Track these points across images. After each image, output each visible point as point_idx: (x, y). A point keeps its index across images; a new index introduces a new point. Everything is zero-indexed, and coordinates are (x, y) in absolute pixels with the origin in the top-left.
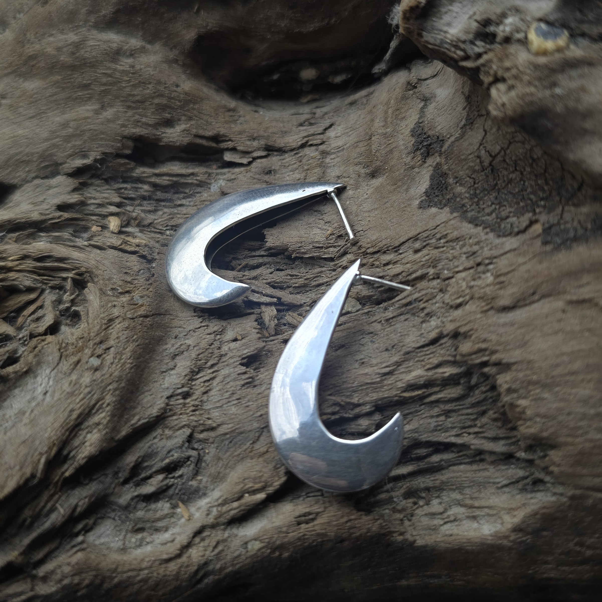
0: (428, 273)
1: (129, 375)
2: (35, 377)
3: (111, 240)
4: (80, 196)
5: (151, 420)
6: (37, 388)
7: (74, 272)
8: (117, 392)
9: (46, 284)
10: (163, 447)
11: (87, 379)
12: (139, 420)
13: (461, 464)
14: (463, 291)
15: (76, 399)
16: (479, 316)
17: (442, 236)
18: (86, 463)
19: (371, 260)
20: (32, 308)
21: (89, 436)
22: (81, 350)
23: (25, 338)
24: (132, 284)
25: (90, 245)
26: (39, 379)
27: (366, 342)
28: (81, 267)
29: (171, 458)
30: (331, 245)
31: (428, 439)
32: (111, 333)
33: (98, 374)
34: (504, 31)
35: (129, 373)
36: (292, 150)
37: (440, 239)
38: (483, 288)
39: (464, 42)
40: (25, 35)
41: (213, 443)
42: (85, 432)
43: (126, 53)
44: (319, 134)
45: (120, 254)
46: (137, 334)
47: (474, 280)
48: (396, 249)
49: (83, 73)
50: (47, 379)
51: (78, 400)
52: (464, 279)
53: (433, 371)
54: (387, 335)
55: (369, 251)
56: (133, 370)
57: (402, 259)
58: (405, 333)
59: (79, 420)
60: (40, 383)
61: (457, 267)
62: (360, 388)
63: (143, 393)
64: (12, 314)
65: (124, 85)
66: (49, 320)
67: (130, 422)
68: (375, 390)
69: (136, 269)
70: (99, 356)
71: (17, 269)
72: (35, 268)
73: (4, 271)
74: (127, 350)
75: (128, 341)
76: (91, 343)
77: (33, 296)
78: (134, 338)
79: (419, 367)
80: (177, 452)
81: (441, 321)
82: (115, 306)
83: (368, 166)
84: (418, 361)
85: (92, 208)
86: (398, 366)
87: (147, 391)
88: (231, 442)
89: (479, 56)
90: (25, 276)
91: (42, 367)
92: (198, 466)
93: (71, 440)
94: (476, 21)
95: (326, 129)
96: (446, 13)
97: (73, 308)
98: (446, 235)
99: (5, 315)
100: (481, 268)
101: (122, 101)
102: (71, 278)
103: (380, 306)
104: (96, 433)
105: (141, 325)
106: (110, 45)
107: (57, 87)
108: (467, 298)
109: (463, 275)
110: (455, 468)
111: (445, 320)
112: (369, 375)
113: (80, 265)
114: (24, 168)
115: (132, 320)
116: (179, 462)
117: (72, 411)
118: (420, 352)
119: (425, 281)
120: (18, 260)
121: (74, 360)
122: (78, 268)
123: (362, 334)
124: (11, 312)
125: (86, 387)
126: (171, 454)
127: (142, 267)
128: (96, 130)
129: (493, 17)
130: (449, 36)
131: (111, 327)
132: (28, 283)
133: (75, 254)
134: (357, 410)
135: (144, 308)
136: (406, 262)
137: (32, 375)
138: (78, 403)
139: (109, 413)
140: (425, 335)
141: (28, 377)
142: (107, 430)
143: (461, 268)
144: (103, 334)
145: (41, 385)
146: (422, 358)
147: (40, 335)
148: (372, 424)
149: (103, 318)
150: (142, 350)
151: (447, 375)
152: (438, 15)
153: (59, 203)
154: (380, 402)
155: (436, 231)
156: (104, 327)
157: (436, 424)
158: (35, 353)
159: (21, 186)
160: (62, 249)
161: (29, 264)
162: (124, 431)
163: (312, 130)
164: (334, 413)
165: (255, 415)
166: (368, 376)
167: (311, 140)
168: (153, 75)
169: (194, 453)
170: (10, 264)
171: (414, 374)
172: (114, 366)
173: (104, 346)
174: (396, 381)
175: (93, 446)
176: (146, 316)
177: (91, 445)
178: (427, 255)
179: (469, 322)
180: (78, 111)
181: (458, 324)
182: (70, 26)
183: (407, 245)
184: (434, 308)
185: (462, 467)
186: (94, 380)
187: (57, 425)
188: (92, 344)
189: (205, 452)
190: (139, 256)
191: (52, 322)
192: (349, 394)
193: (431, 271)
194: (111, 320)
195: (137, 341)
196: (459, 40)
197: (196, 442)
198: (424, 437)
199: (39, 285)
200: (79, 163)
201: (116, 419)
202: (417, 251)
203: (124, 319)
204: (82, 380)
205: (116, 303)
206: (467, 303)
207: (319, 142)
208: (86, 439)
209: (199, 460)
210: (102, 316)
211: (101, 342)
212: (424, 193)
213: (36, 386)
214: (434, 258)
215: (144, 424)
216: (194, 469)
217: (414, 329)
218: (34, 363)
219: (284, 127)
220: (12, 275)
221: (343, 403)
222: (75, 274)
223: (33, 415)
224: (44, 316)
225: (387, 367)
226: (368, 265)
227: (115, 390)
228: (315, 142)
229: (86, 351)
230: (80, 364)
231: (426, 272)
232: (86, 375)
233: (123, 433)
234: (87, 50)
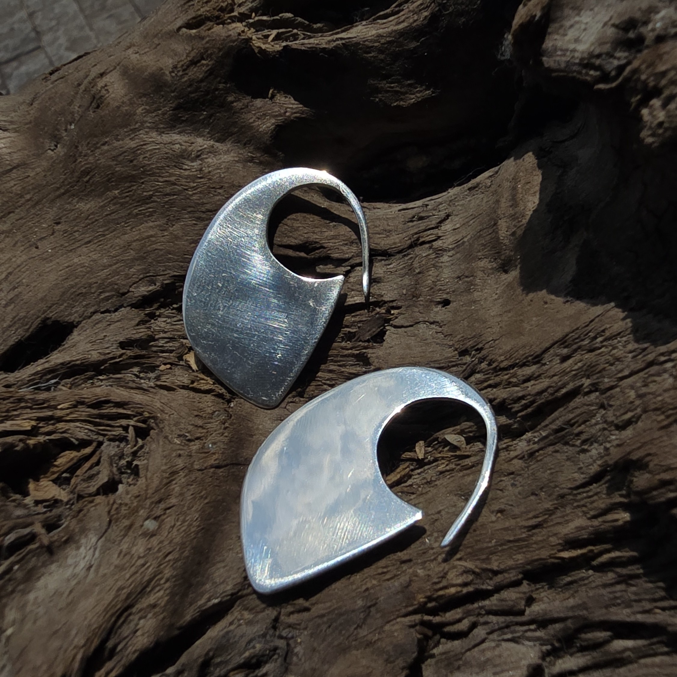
0: (583, 385)
1: (195, 540)
2: (78, 548)
3: (180, 378)
4: (146, 330)
5: (225, 599)
6: (79, 562)
7: (135, 419)
8: (179, 564)
9: (104, 435)
10: (242, 636)
11: (140, 548)
12: (209, 600)
13: (655, 655)
14: (632, 402)
15: (125, 574)
16: (657, 434)
17: (598, 333)
18: (138, 658)
19: (506, 377)
20: (87, 465)
21: (142, 622)
22: (135, 511)
23: (71, 502)
24: (204, 429)
25: (157, 386)
26: (82, 550)
27: (506, 486)
28: (143, 412)
29: (252, 651)
30: (454, 363)
31: (602, 618)
32: (174, 489)
33: (155, 541)
34: (653, 30)
35: (195, 538)
36: (400, 252)
37: (595, 338)
38: (660, 395)
39: (599, 56)
40: (77, 147)
41: (305, 629)
42: (137, 617)
43: (191, 154)
44: (433, 228)
45: (192, 394)
46: (206, 489)
47: (646, 385)
48: (537, 359)
49: (143, 183)
50: (92, 550)
51: (128, 576)
52: (632, 387)
53: (600, 519)
54: (533, 474)
55: (502, 365)
56: (200, 535)
57: (547, 370)
58: (557, 469)
59: (129, 601)
60: (83, 556)
61: (621, 371)
62: (500, 548)
63: (214, 564)
64: (64, 475)
65: (190, 193)
66: (103, 478)
67: (197, 602)
68: (521, 551)
69: (209, 410)
70: (156, 518)
71: (68, 418)
72: (89, 416)
73: (52, 422)
74: (193, 509)
75: (194, 498)
76: (148, 502)
77: (88, 450)
78: (202, 494)
79: (580, 514)
80: (259, 642)
81: (605, 447)
82: (180, 455)
83: (495, 259)
84: (578, 506)
85: (161, 343)
86: (550, 515)
87: (219, 562)
88: (329, 627)
89: (621, 69)
90: (78, 427)
91: (86, 536)
92: (288, 661)
93: (120, 627)
94: (614, 25)
95: (441, 222)
96: (572, 26)
97: (135, 463)
98: (603, 331)
99: (55, 476)
100: (654, 369)
101: (189, 212)
102: (133, 426)
103: (522, 438)
104: (151, 618)
105: (211, 477)
106: (172, 146)
107: (115, 204)
108: (639, 410)
109: (629, 381)
110: (648, 661)
111: (608, 445)
112: (511, 530)
113: (142, 410)
114: (81, 302)
115: (200, 472)
116: (263, 656)
117: (121, 589)
118: (579, 494)
119: (579, 396)
120: (68, 408)
121: (125, 524)
122: (141, 414)
123: (500, 476)
124: (63, 473)
125: (139, 558)
126: (252, 644)
127: (217, 409)
128: (161, 250)
129: (638, 15)
130: (577, 55)
131: (174, 482)
132: (82, 435)
133: (138, 397)
134: (499, 579)
135: (216, 456)
136: (553, 374)
137: (74, 546)
138: (128, 580)
139: (168, 592)
140: (584, 469)
141: (69, 549)
142: (165, 614)
143: (626, 373)
144: (163, 490)
145: (84, 558)
146: (582, 503)
147: (90, 495)
148: (521, 598)
149: (164, 471)
150: (212, 509)
151: (620, 523)
152: (561, 31)
153: (121, 340)
154: (529, 567)
155: (589, 328)
156: (165, 481)
157: (611, 596)
158: (79, 517)
159: (79, 323)
160: (122, 392)
161: (84, 412)
162: (189, 615)
163: (423, 225)
164: (465, 585)
165: (359, 590)
166: (510, 532)
167: (422, 237)
168: (224, 177)
169: (281, 643)
170: (58, 413)
171: (572, 526)
172: (175, 529)
173: (162, 506)
174: (549, 536)
175: (146, 635)
176: (218, 467)
177: (143, 635)
178: (580, 362)
179: (644, 444)
180: (140, 230)
181: (628, 449)
182: (125, 130)
183: (552, 351)
184: (593, 431)
185: (657, 660)
186: (150, 549)
187: (100, 608)
188: (148, 504)
189: (296, 641)
190: (215, 395)
191: (106, 480)
192: (484, 557)
193: (587, 382)
194: (174, 473)
195: (206, 498)
196: (592, 55)
197: (284, 629)
198: (598, 615)
199: (95, 437)
200: (144, 290)
201: (177, 598)
202: (565, 359)
203: (190, 471)
204: (135, 549)
205: (181, 452)
206: (639, 418)
207: (432, 237)
208: (138, 627)
209: (288, 654)
210: (164, 468)
211: (160, 501)
212: (571, 282)
213: (78, 559)
214: (589, 364)
215: (215, 605)
216: (282, 665)
217: (568, 463)
218: (77, 530)
219: (388, 225)
220: (60, 426)
221: (477, 570)
222: (136, 421)
223: (71, 597)
224: (98, 473)
225: (536, 517)
226: (503, 384)
227: (176, 560)
228: (427, 239)
229: (141, 512)
230: (132, 529)
231: (580, 384)
232: (140, 543)
233: (188, 618)
234: (145, 155)
